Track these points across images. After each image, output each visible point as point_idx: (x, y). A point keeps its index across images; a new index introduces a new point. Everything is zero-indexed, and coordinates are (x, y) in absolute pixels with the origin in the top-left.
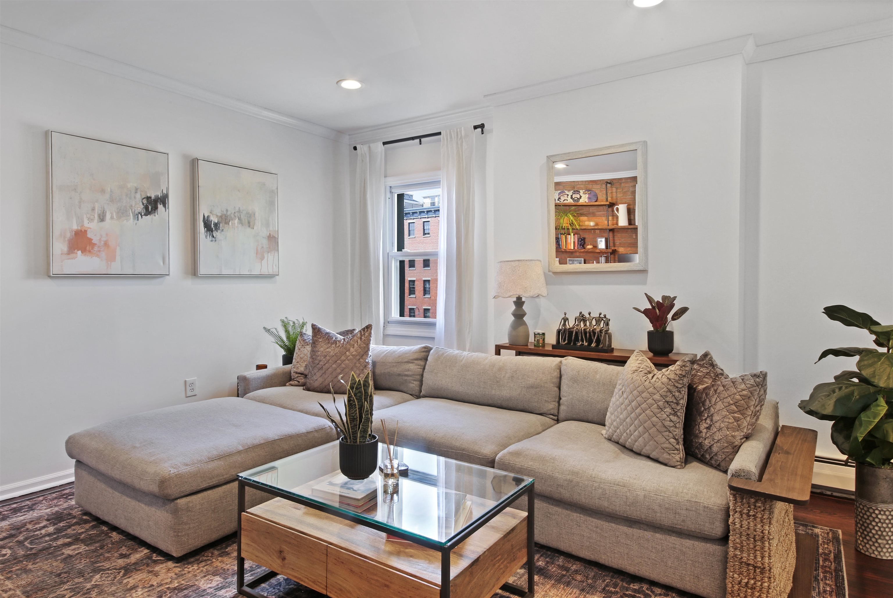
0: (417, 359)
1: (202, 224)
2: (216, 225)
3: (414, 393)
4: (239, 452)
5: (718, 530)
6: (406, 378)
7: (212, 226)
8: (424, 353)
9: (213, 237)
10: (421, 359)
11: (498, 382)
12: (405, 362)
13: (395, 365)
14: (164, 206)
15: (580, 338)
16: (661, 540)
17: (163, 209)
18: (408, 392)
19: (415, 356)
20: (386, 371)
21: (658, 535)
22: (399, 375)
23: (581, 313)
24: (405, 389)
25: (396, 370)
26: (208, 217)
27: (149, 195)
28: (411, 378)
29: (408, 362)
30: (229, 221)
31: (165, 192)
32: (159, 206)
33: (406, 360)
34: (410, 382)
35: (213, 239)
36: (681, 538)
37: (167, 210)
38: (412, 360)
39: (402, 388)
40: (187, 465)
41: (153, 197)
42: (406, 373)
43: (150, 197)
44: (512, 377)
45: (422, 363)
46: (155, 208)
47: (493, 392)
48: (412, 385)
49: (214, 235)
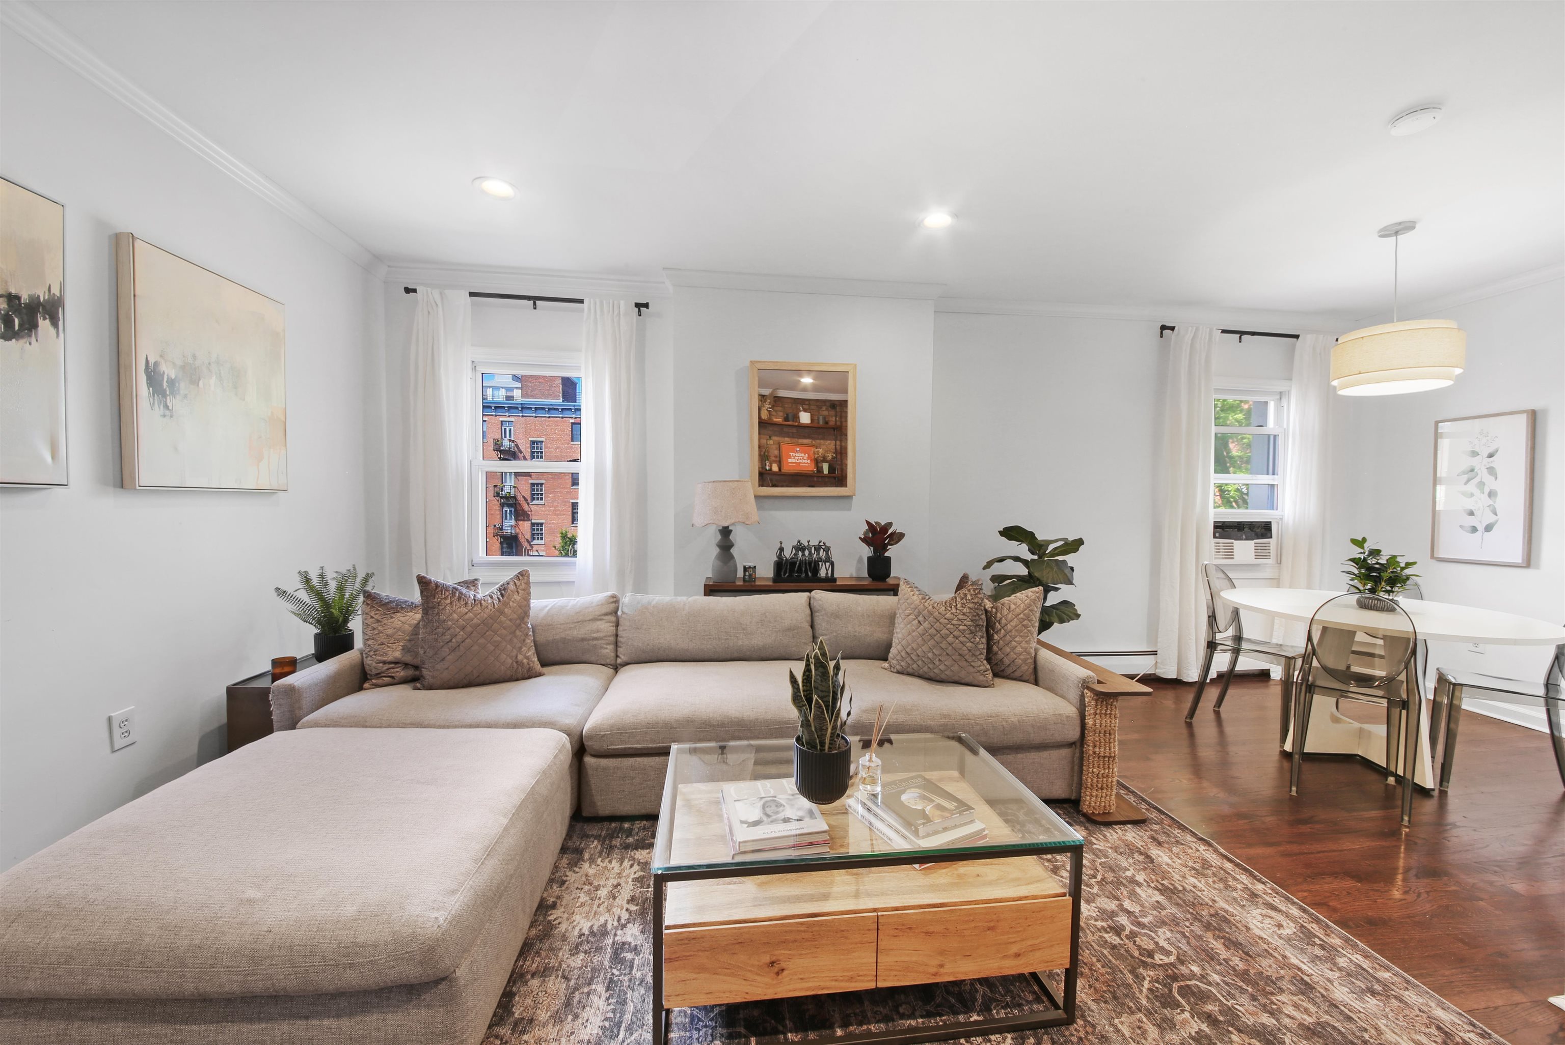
0: (606, 614)
1: (143, 379)
2: (172, 382)
3: (608, 661)
4: (506, 829)
5: (1073, 734)
6: (595, 642)
7: (165, 384)
8: (614, 604)
9: (166, 407)
10: (610, 614)
11: (744, 629)
12: (590, 620)
13: (572, 626)
14: (54, 322)
15: (804, 569)
16: (1023, 759)
17: (52, 330)
18: (599, 662)
19: (604, 611)
20: (558, 637)
21: (1020, 756)
22: (583, 640)
23: (799, 542)
24: (593, 659)
25: (577, 633)
26: (156, 364)
27: (13, 291)
28: (603, 642)
29: (595, 620)
30: (199, 379)
31: (56, 291)
32: (41, 321)
33: (591, 617)
34: (602, 648)
35: (167, 412)
36: (1039, 751)
37: (61, 335)
38: (600, 616)
39: (586, 657)
40: (454, 892)
41: (25, 298)
42: (595, 635)
43: (18, 298)
44: (762, 621)
45: (613, 618)
46: (30, 326)
47: (740, 642)
48: (604, 651)
49: (170, 404)
